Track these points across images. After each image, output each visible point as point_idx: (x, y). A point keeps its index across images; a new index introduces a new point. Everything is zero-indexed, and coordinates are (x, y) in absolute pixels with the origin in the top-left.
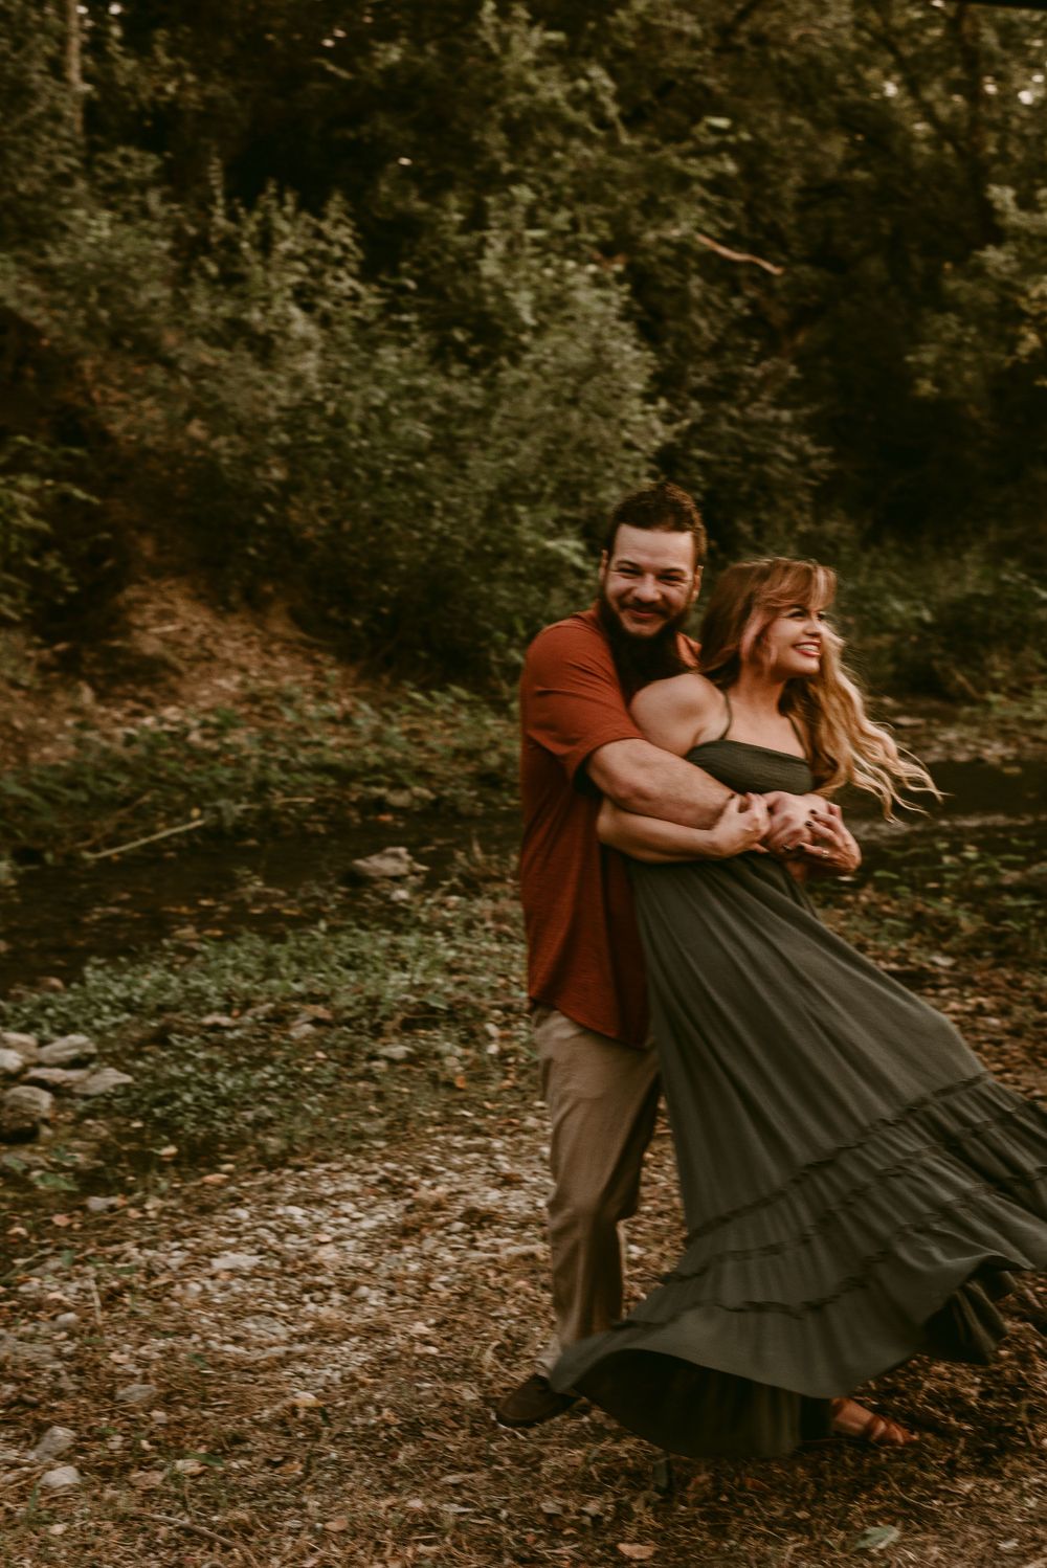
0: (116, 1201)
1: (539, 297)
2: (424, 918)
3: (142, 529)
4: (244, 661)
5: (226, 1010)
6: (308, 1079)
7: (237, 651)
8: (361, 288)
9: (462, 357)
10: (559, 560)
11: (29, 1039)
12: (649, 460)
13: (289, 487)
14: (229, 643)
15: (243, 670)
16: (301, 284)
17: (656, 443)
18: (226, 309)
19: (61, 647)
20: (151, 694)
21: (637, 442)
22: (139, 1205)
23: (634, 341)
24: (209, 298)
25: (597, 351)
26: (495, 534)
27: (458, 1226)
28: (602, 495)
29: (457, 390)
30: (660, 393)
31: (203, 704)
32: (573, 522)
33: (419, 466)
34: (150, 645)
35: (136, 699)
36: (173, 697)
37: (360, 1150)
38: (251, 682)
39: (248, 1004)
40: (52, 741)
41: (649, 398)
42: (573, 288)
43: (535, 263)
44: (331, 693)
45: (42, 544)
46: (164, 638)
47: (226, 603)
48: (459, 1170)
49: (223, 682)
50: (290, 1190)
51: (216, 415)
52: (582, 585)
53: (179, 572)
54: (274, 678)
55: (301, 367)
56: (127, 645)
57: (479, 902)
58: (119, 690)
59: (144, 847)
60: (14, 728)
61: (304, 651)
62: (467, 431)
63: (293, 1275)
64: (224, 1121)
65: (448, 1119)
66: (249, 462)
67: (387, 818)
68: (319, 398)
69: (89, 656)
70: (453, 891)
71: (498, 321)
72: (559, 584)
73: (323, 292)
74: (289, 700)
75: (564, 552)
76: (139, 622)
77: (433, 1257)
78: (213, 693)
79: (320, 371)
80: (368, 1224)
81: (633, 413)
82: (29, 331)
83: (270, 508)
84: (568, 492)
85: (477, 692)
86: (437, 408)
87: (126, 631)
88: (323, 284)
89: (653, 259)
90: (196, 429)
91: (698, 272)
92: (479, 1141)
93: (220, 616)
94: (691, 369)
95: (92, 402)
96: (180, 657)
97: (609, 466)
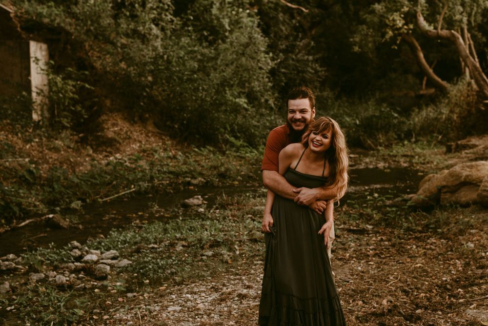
0: (135, 294)
1: (231, 20)
2: (210, 216)
3: (106, 97)
4: (140, 139)
5: (155, 243)
6: (185, 261)
7: (138, 136)
8: (174, 19)
9: (207, 41)
10: (240, 105)
11: (98, 252)
12: (267, 73)
13: (153, 83)
14: (135, 133)
15: (140, 142)
16: (155, 17)
17: (269, 67)
18: (132, 26)
19: (81, 135)
20: (111, 150)
21: (263, 67)
22: (142, 295)
23: (261, 34)
24: (126, 23)
25: (250, 38)
26: (219, 97)
27: (237, 298)
28: (253, 84)
29: (206, 51)
30: (270, 51)
31: (128, 153)
32: (244, 93)
33: (195, 76)
34: (110, 135)
35: (106, 151)
36: (118, 150)
37: (203, 280)
38: (143, 146)
39: (161, 242)
40: (82, 165)
41: (267, 53)
42: (241, 18)
43: (229, 9)
44: (168, 149)
45: (75, 102)
46: (115, 132)
47: (134, 120)
48: (234, 285)
49: (134, 146)
50: (186, 291)
51: (129, 60)
52: (247, 113)
53: (118, 111)
54: (150, 144)
55: (156, 44)
56: (103, 134)
57: (226, 212)
58: (101, 149)
59: (117, 197)
60: (70, 161)
61: (159, 136)
62: (210, 64)
63: (192, 311)
64: (162, 273)
65: (227, 272)
66: (140, 75)
67: (192, 187)
68: (161, 54)
69: (90, 138)
70: (217, 209)
71: (217, 28)
72: (240, 113)
73: (162, 20)
74: (156, 151)
75: (241, 103)
76: (106, 127)
77: (231, 306)
78: (131, 150)
79: (162, 45)
80: (210, 299)
81: (261, 58)
82: (68, 33)
83: (147, 90)
84: (242, 84)
85: (216, 148)
86: (199, 57)
87: (102, 130)
88: (162, 17)
89: (267, 8)
90: (123, 65)
91: (281, 12)
92: (238, 277)
93: (132, 125)
94: (280, 43)
95: (89, 56)
96: (120, 138)
97: (255, 75)
